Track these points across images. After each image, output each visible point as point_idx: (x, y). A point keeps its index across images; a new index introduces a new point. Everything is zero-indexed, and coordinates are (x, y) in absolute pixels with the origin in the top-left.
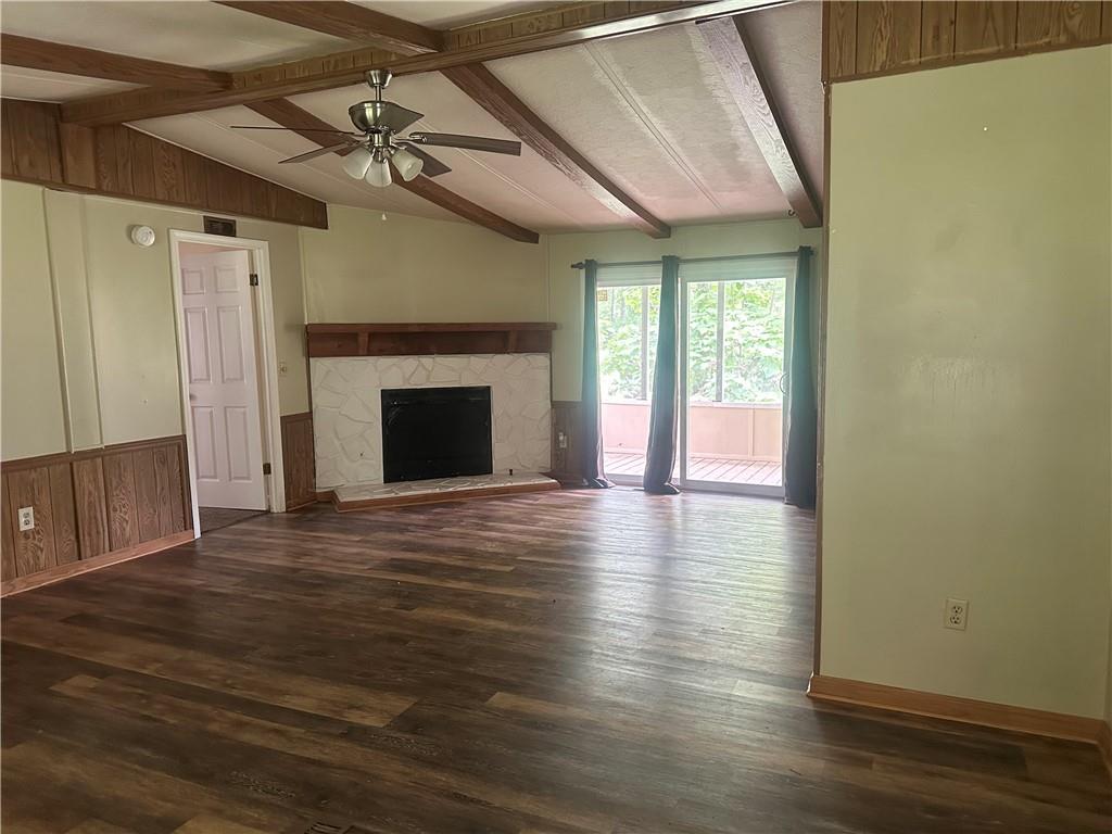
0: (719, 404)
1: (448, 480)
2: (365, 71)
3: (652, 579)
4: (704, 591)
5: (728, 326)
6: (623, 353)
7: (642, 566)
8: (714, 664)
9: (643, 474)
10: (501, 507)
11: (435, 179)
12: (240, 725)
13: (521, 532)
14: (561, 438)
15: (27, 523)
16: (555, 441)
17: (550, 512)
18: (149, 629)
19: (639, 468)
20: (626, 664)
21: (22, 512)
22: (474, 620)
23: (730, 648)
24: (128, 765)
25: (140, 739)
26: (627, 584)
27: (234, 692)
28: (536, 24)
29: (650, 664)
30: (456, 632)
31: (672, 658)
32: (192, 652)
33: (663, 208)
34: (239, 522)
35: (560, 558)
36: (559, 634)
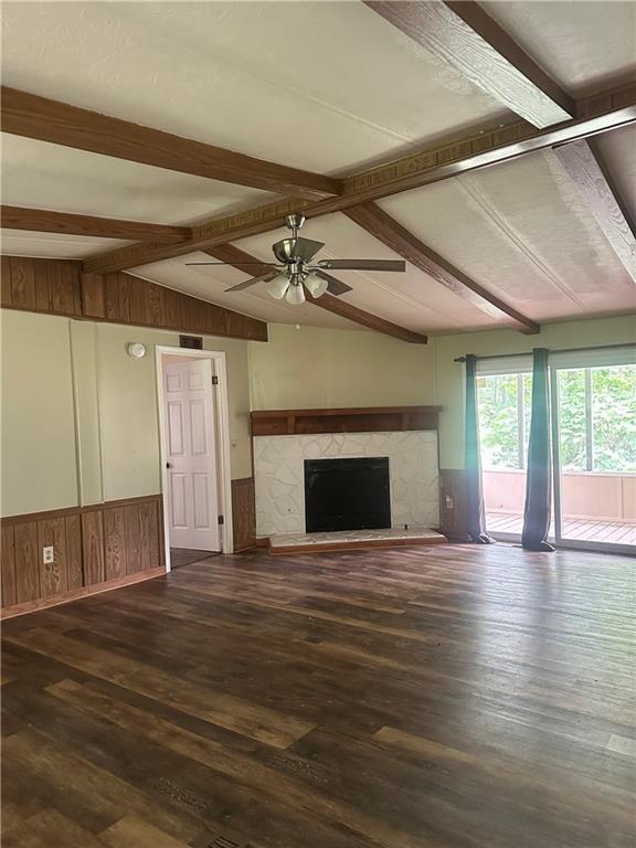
0: (590, 473)
1: (356, 532)
2: (285, 217)
3: (529, 629)
4: (575, 643)
5: (595, 408)
6: (503, 430)
7: (519, 616)
8: (587, 716)
9: (521, 532)
10: (397, 557)
11: (340, 297)
12: (173, 735)
13: (412, 579)
14: (448, 500)
15: (48, 558)
16: (443, 503)
17: (439, 563)
18: (120, 645)
19: (517, 527)
20: (503, 710)
21: (45, 549)
22: (367, 656)
23: (603, 700)
24: (85, 761)
25: (97, 739)
26: (505, 633)
27: (173, 705)
28: (415, 164)
29: (525, 712)
30: (352, 666)
31: (547, 707)
32: (147, 667)
33: (532, 309)
34: (198, 560)
35: (446, 605)
36: (441, 675)
